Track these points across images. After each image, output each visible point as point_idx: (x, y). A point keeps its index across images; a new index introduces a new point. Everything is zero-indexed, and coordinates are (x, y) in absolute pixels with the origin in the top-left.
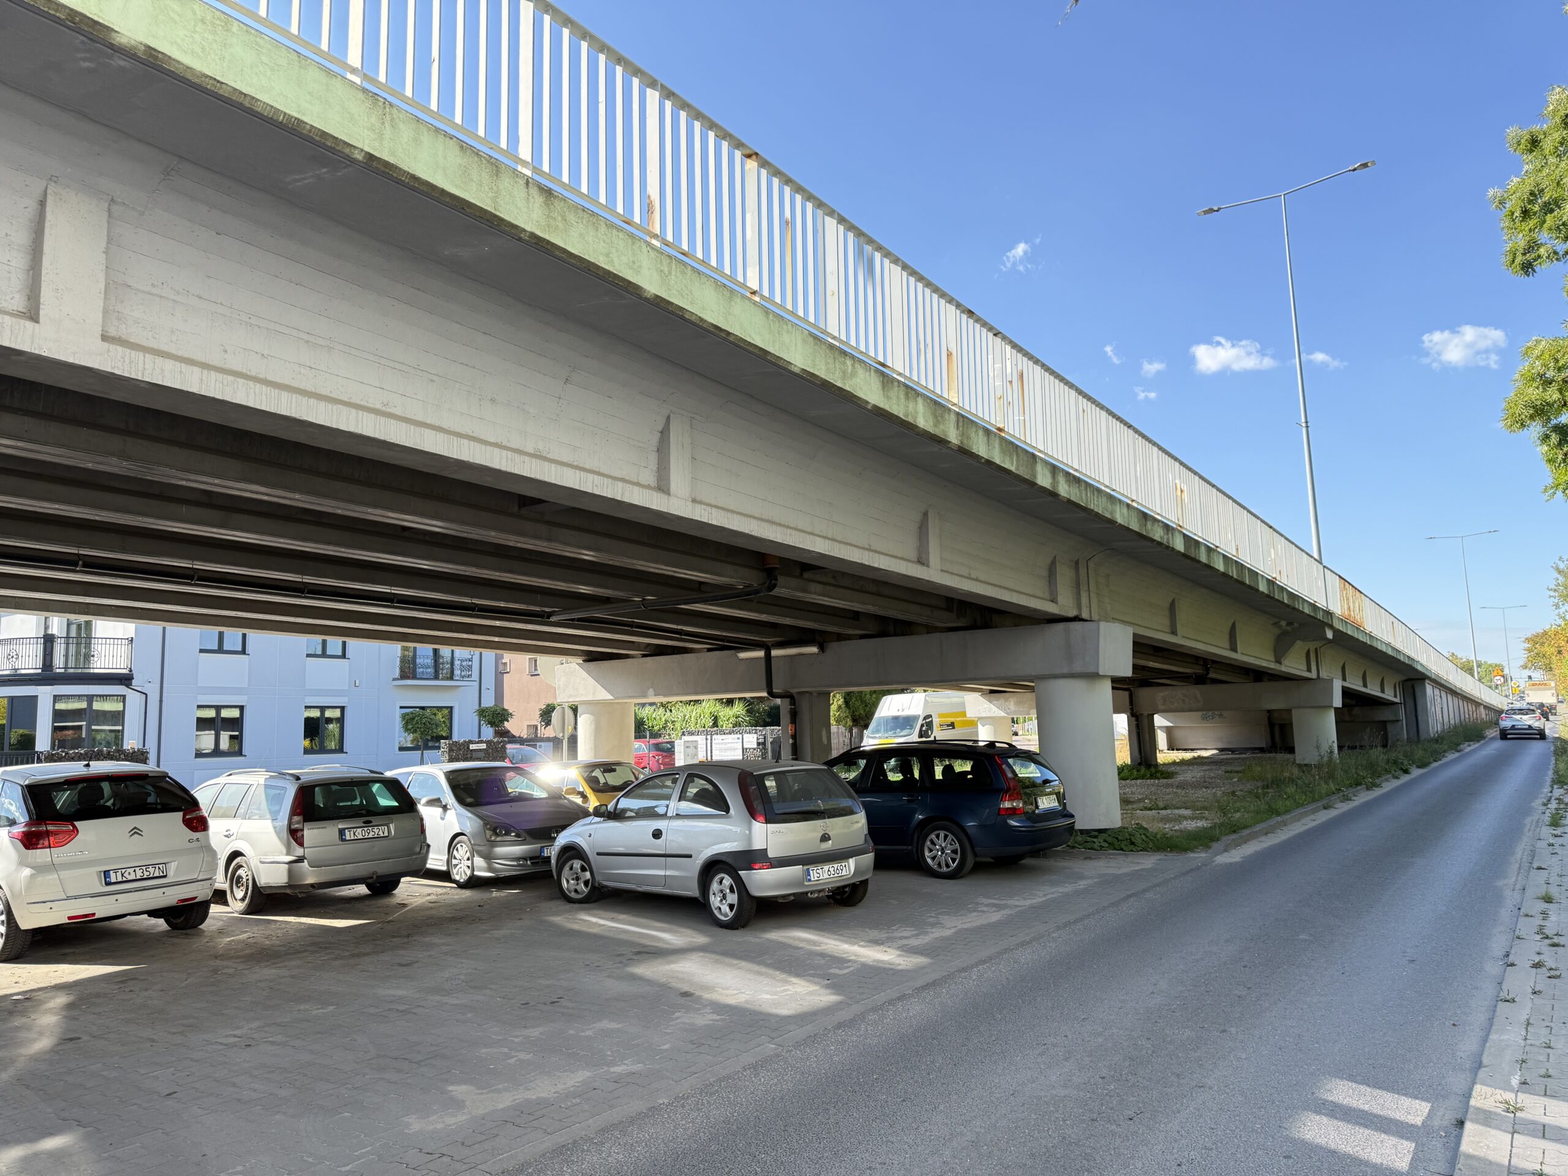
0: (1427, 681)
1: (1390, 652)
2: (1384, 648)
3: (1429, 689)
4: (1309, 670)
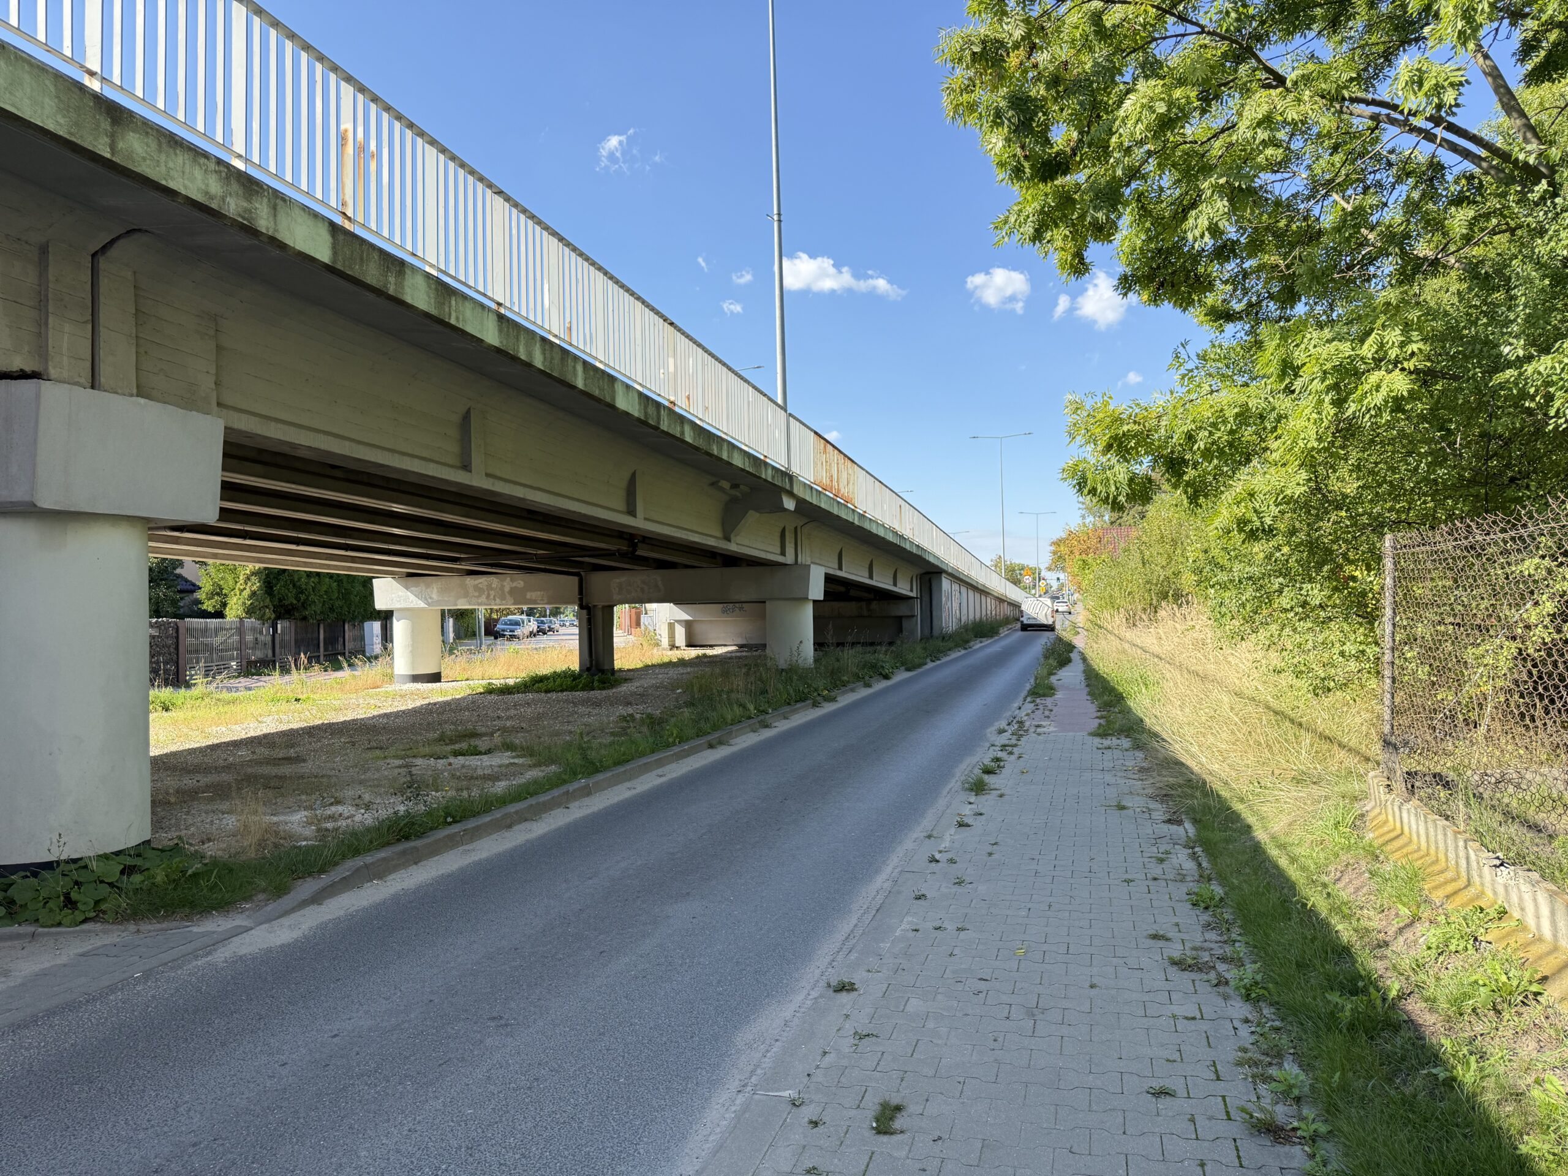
0: (944, 575)
1: (890, 537)
2: (881, 533)
3: (946, 583)
4: (783, 553)
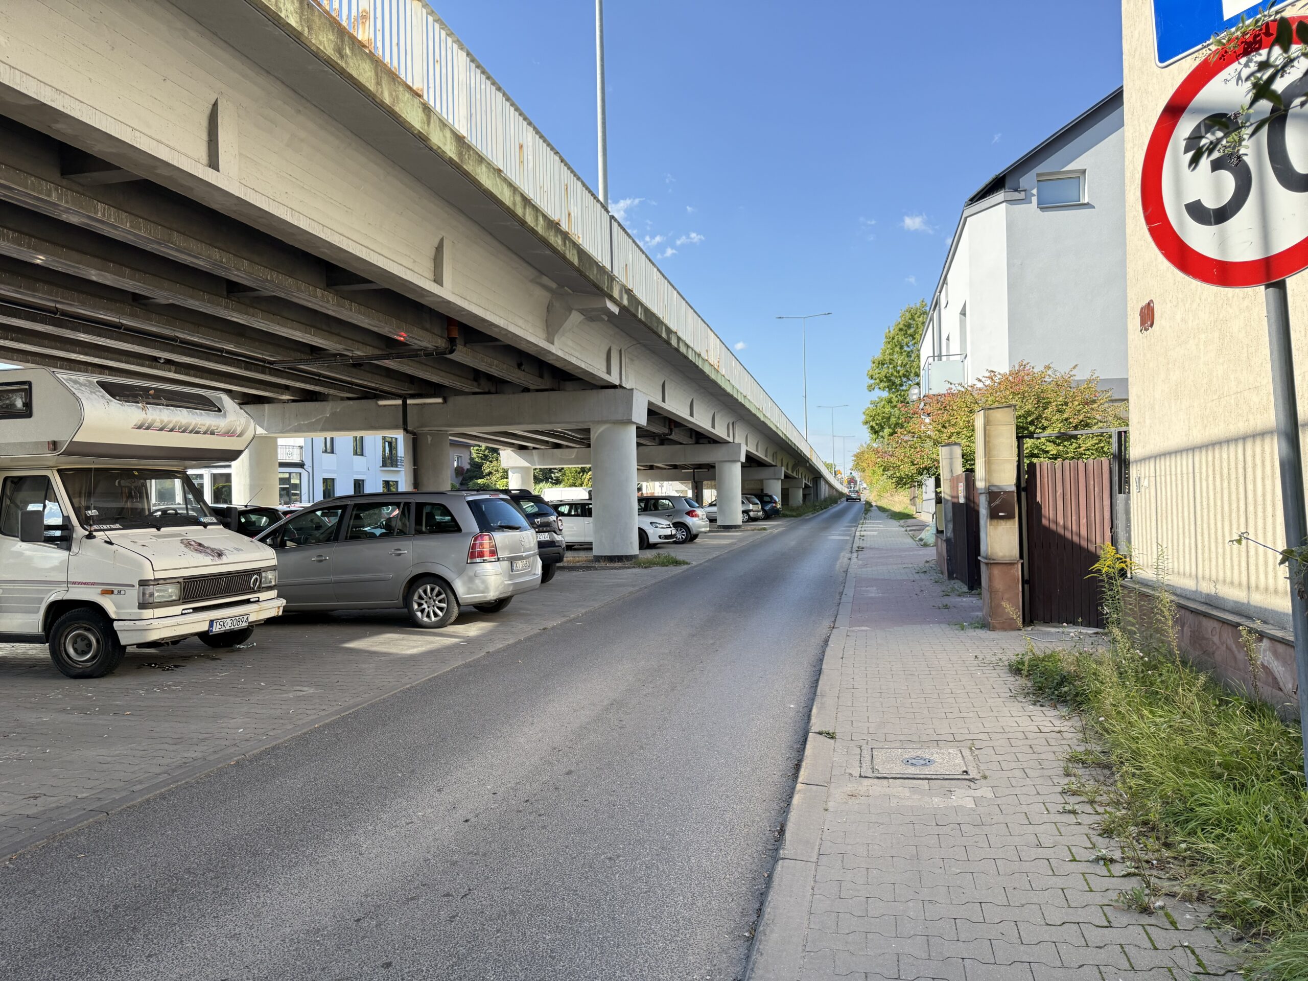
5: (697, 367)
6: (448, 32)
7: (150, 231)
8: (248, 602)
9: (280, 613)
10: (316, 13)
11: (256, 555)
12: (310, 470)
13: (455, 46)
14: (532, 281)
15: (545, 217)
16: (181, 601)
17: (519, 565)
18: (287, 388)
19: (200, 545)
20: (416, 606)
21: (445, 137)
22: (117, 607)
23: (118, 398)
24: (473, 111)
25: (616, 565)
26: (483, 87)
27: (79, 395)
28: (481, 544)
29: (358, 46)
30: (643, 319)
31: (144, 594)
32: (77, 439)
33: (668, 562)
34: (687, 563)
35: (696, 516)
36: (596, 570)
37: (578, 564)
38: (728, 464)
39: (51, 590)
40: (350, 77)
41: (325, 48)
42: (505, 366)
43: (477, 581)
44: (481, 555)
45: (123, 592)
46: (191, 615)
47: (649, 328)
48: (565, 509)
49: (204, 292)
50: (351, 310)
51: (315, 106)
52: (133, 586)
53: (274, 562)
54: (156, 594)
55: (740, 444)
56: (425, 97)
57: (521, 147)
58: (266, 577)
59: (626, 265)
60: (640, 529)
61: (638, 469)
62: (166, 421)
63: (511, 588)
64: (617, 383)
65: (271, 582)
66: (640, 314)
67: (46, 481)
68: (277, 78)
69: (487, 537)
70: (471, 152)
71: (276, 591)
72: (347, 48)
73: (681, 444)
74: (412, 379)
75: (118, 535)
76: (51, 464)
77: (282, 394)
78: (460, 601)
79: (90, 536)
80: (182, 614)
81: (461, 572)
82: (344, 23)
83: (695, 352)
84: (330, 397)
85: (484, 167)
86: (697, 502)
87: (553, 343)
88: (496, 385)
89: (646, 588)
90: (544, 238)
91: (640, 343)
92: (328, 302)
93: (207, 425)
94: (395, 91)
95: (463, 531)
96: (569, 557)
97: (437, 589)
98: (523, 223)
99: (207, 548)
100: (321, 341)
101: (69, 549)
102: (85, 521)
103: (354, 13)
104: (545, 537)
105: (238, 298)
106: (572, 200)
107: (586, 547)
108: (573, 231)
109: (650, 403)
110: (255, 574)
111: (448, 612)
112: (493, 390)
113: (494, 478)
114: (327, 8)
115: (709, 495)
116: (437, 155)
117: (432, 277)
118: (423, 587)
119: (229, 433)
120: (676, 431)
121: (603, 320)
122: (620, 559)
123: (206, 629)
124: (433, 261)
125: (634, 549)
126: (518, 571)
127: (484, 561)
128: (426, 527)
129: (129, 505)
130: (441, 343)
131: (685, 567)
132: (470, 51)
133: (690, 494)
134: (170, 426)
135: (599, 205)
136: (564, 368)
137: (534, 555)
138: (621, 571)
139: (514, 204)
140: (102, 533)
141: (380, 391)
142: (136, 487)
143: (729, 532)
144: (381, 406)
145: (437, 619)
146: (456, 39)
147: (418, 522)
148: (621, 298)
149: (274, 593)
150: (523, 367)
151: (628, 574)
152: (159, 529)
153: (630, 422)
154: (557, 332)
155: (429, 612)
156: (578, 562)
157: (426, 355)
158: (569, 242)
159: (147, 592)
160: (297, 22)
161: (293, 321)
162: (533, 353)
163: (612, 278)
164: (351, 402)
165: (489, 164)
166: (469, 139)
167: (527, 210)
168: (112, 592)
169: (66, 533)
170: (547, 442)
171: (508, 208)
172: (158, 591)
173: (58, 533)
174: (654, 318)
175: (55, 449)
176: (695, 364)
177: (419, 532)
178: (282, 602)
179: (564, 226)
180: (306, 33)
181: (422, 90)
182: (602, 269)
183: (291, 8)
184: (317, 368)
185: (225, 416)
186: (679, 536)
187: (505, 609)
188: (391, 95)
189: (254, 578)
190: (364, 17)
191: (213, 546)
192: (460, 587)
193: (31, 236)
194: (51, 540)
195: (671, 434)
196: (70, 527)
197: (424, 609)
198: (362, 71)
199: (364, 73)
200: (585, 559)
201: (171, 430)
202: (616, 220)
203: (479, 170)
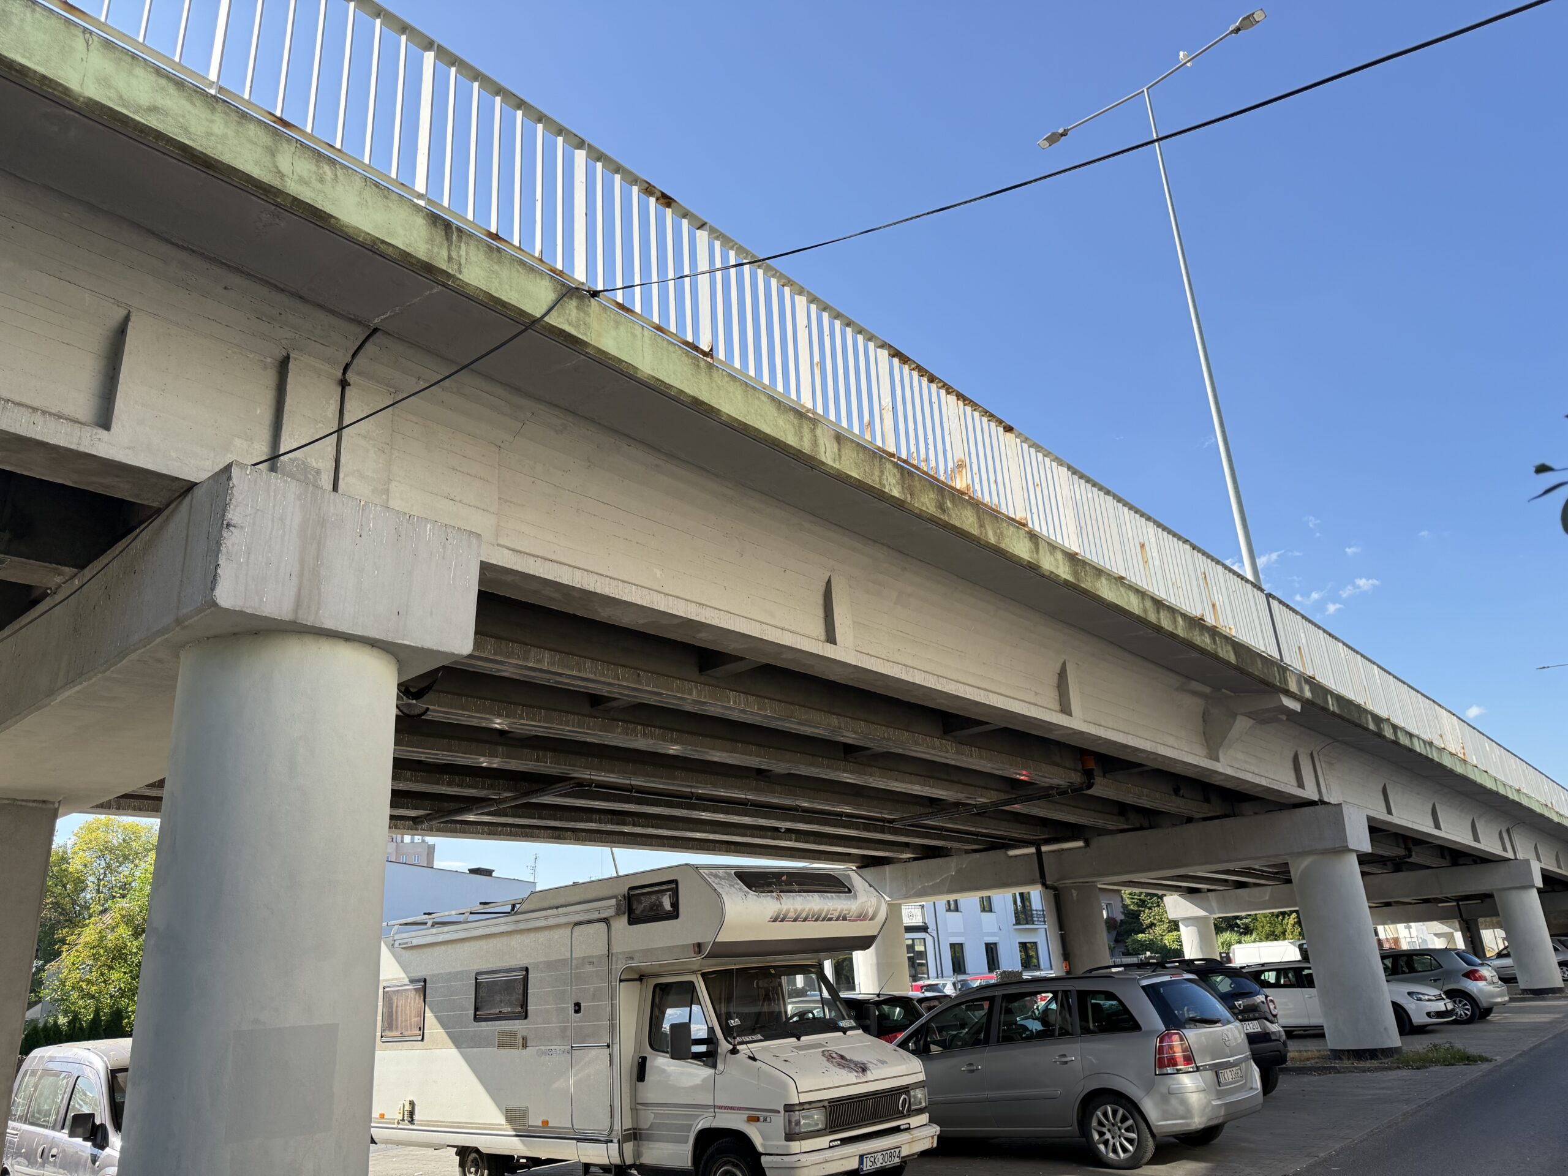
5: (1432, 760)
6: (1045, 453)
7: (775, 710)
8: (897, 1130)
9: (935, 1145)
10: (917, 479)
11: (901, 1069)
12: (934, 934)
13: (1054, 464)
14: (1177, 689)
15: (1185, 616)
16: (828, 1131)
17: (1228, 1075)
18: (907, 845)
19: (842, 1057)
20: (1096, 1137)
21: (1056, 560)
22: (765, 1137)
23: (754, 889)
24: (1083, 524)
25: (1369, 1064)
26: (1090, 495)
27: (720, 890)
28: (1171, 1047)
29: (958, 496)
30: (1337, 711)
31: (790, 1122)
32: (721, 938)
33: (1454, 1058)
34: (1484, 1060)
35: (1482, 978)
36: (1339, 1072)
37: (1309, 1064)
38: (1514, 893)
39: (700, 1115)
40: (954, 527)
41: (927, 508)
42: (1158, 795)
43: (1174, 1101)
44: (1173, 1062)
45: (768, 1119)
46: (837, 1149)
47: (1348, 721)
48: (1271, 977)
49: (823, 757)
50: (972, 756)
51: (920, 560)
52: (779, 1112)
53: (921, 1077)
54: (802, 1122)
55: (1527, 862)
56: (1030, 525)
57: (1142, 546)
58: (915, 1097)
59: (1299, 648)
60: (1394, 1004)
61: (1370, 907)
62: (799, 910)
63: (1223, 1112)
64: (1316, 798)
65: (920, 1103)
66: (1332, 705)
67: (690, 987)
68: (883, 544)
69: (1177, 1037)
70: (1088, 568)
71: (927, 1115)
72: (948, 502)
73: (1428, 867)
74: (1044, 822)
75: (759, 1047)
76: (695, 967)
77: (903, 852)
78: (1154, 1130)
79: (734, 1051)
80: (830, 1147)
81: (1149, 1088)
82: (942, 478)
83: (1424, 742)
84: (953, 850)
85: (1104, 580)
86: (1476, 955)
87: (1217, 760)
88: (1149, 818)
89: (1428, 1104)
90: (1187, 640)
91: (1338, 741)
92: (947, 751)
93: (839, 910)
94: (999, 528)
95: (1143, 1029)
96: (1294, 1050)
97: (1121, 1112)
98: (1158, 629)
99: (850, 1061)
100: (941, 792)
101: (714, 1066)
102: (728, 1032)
103: (950, 465)
104: (1254, 1027)
105: (856, 758)
106: (1214, 588)
107: (1316, 1033)
108: (1222, 623)
109: (1370, 819)
110: (902, 1094)
111: (1140, 1145)
112: (1146, 824)
113: (1158, 930)
114: (925, 469)
115: (1493, 939)
116: (1051, 580)
117: (1058, 708)
118: (1102, 1108)
119: (861, 917)
120: (1416, 850)
121: (1281, 720)
122: (1372, 1054)
123: (856, 1166)
124: (1057, 689)
125: (1394, 1039)
126: (1227, 1084)
127: (1178, 1072)
128: (1094, 1023)
129: (765, 1009)
130: (1076, 778)
131: (1485, 1066)
132: (1070, 464)
133: (1460, 943)
134: (804, 915)
135: (1249, 586)
136: (1238, 789)
137: (1245, 1059)
138: (1378, 1075)
139: (1145, 611)
140: (744, 1047)
141: (1009, 840)
142: (773, 988)
143: (1544, 999)
144: (1012, 857)
145: (1128, 1155)
146: (1054, 457)
147: (1083, 1017)
148: (1301, 689)
149: (924, 1118)
150: (1181, 792)
151: (1394, 1078)
152: (799, 1039)
153: (1347, 850)
154: (1221, 745)
155: (1114, 1145)
156: (1308, 1059)
157: (1060, 794)
158: (1220, 638)
159: (793, 1120)
160: (899, 492)
161: (911, 774)
162: (1193, 776)
163: (1284, 669)
164: (977, 855)
165: (1109, 575)
166: (1083, 554)
167: (1162, 614)
168: (757, 1119)
169: (712, 1047)
170: (1226, 881)
171: (1138, 617)
172: (804, 1117)
173: (702, 1048)
174: (1353, 708)
175: (699, 952)
176: (1427, 757)
177: (1086, 1031)
178: (935, 1129)
179: (1210, 620)
180: (909, 499)
181: (1026, 518)
182: (1267, 661)
183: (893, 481)
184: (939, 821)
185: (855, 897)
186: (1460, 1011)
187: (1215, 1141)
188: (995, 533)
189: (902, 1098)
190: (960, 466)
191: (856, 1059)
192: (1150, 1108)
193: (673, 730)
194: (697, 1056)
195: (1410, 856)
196: (715, 1040)
197: (1108, 1140)
198: (965, 519)
199: (966, 521)
200: (1317, 1054)
201: (805, 920)
202: (1274, 598)
203: (1098, 585)
